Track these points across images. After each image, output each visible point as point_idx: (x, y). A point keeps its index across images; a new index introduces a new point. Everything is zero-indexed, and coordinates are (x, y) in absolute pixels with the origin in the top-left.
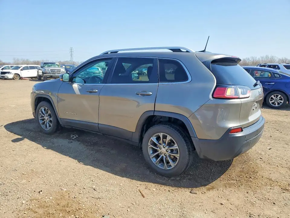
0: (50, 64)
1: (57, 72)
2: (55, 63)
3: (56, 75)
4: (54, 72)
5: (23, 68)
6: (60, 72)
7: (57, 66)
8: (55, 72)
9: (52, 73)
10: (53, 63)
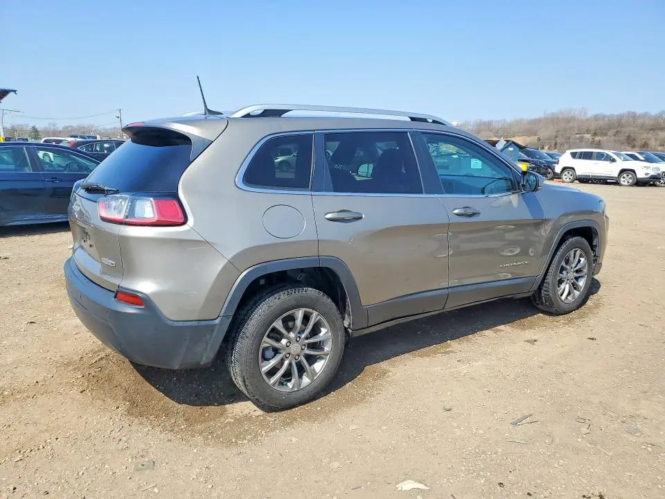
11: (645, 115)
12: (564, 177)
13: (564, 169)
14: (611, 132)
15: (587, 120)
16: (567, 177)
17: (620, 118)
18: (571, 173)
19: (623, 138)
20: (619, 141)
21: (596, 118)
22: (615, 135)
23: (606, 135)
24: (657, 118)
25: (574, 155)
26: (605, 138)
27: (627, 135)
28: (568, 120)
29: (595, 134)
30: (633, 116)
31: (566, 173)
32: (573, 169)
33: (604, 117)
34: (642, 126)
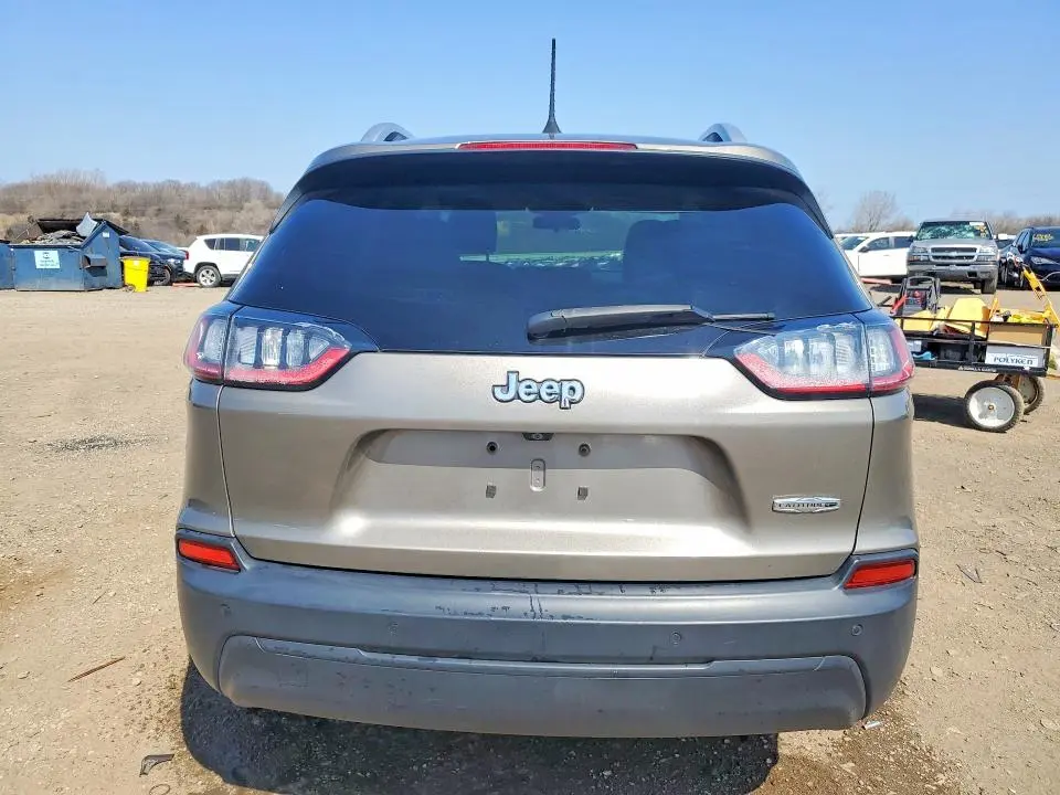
0: (943, 228)
1: (961, 257)
2: (968, 223)
3: (954, 268)
4: (944, 257)
5: (869, 244)
6: (972, 257)
7: (972, 235)
8: (950, 258)
9: (940, 261)
10: (958, 225)
11: (191, 186)
12: (201, 279)
13: (200, 266)
14: (151, 210)
15: (109, 190)
16: (206, 278)
17: (159, 189)
18: (211, 272)
19: (170, 219)
20: (165, 224)
21: (124, 188)
22: (157, 215)
23: (143, 215)
24: (208, 191)
25: (211, 244)
26: (143, 219)
27: (174, 215)
28: (78, 189)
29: (127, 213)
30: (177, 187)
31: (204, 272)
32: (214, 265)
33: (133, 187)
34: (192, 202)
